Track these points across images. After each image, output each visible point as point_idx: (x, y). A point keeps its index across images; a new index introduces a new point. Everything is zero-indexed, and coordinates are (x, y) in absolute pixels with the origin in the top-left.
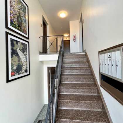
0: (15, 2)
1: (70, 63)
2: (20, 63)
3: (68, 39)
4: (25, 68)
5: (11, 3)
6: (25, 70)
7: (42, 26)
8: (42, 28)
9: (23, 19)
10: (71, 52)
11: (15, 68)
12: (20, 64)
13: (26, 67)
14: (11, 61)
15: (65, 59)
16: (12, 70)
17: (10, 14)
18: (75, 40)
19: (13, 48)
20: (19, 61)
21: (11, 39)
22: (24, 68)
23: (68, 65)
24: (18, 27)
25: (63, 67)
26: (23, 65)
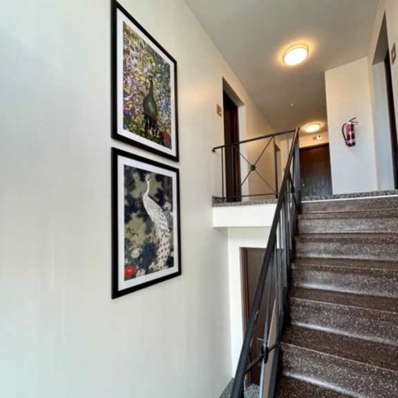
0: (136, 58)
1: (330, 241)
2: (150, 238)
3: (319, 141)
4: (165, 254)
5: (128, 63)
6: (166, 259)
7: (222, 113)
8: (221, 119)
9: (161, 103)
10: (335, 192)
11: (136, 253)
12: (151, 241)
13: (168, 250)
14: (126, 232)
15: (308, 223)
16: (127, 262)
17: (124, 97)
18: (351, 141)
19: (131, 193)
20: (148, 231)
21: (125, 166)
22: (162, 254)
23: (322, 246)
24: (146, 128)
25: (298, 255)
26: (159, 242)
